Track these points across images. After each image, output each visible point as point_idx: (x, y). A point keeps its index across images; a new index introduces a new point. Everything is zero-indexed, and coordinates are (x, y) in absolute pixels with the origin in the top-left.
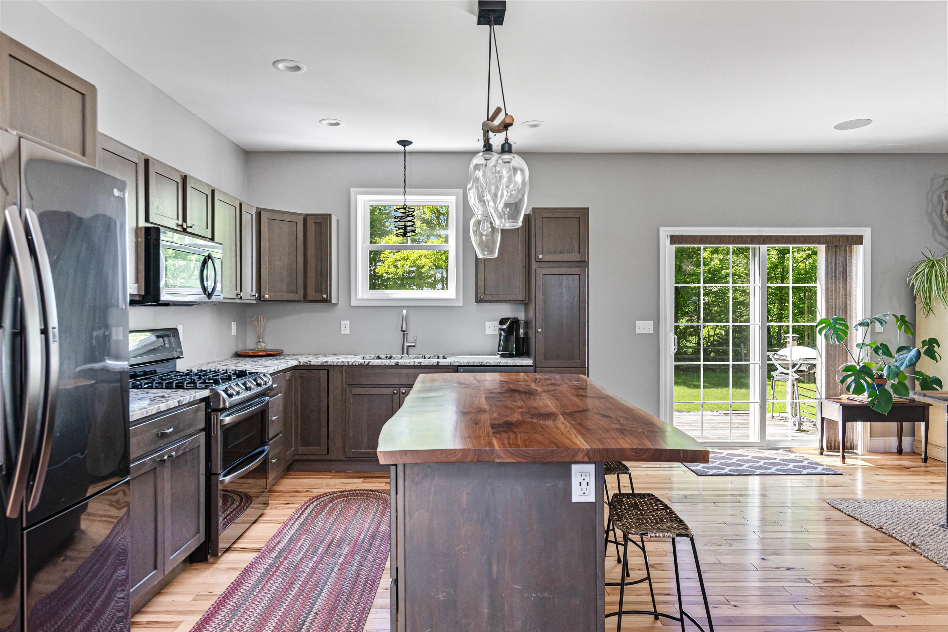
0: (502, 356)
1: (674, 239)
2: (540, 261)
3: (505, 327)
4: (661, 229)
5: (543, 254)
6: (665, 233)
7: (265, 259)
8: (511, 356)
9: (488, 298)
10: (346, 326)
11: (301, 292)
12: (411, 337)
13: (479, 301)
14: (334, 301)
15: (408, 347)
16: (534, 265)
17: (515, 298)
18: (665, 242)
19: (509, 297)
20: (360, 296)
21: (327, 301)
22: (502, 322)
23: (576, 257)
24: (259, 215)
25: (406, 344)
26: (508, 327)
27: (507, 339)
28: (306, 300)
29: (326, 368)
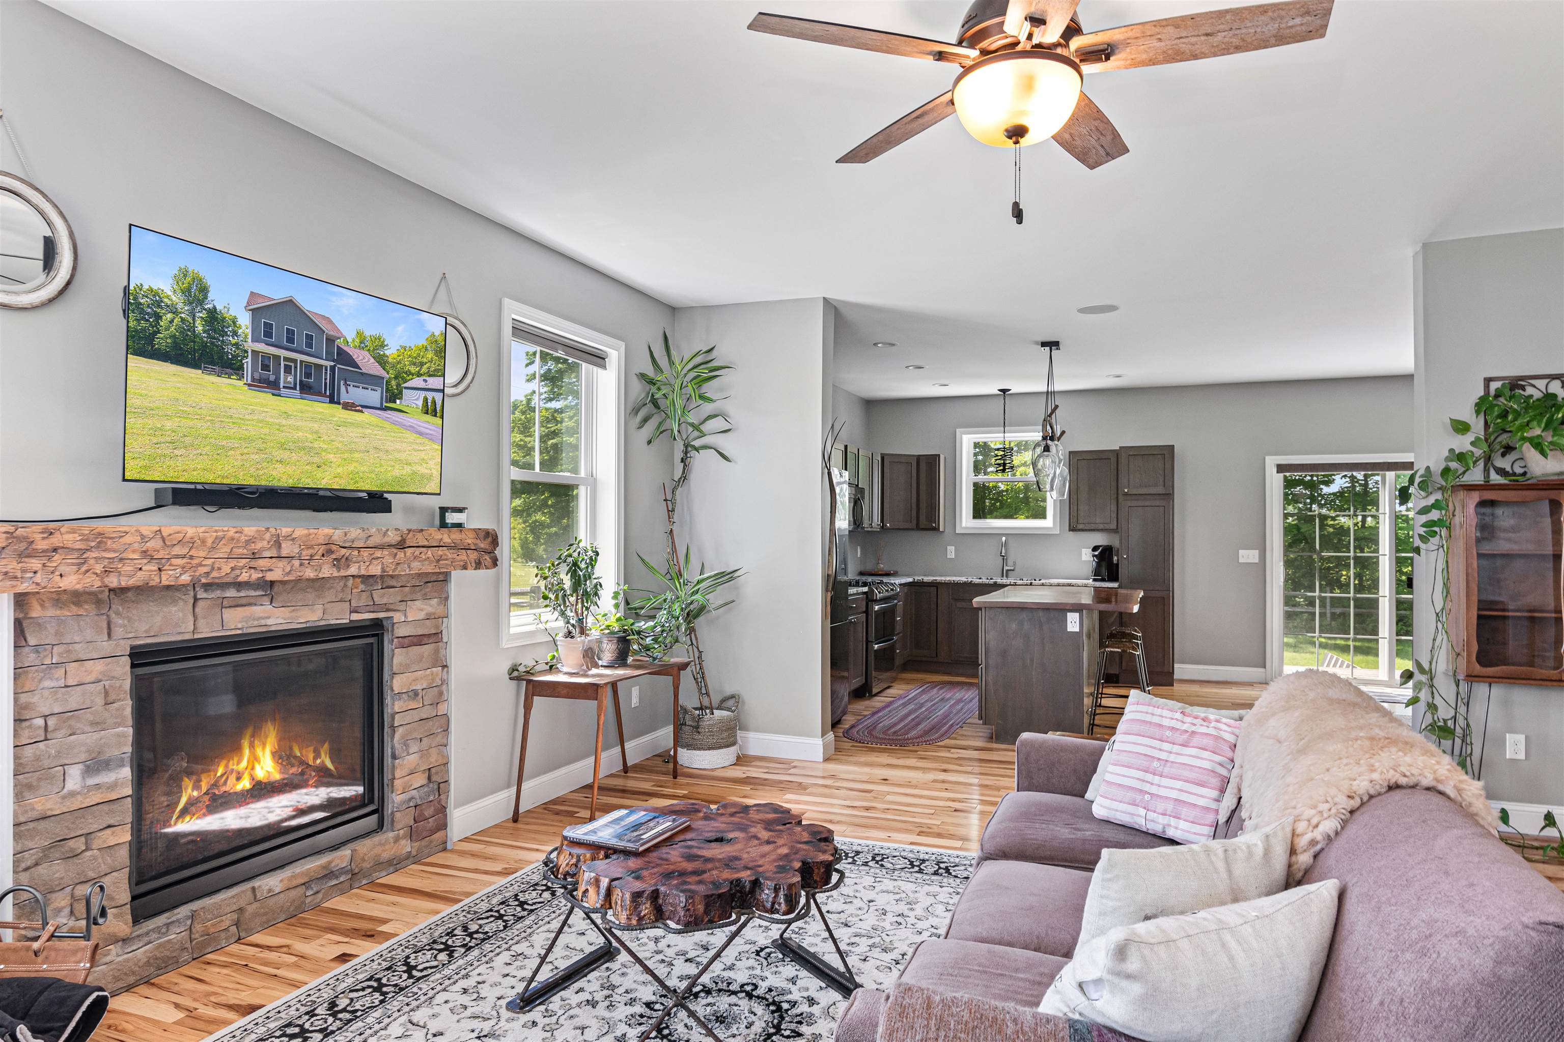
0: (1095, 580)
1: (1281, 468)
2: (1126, 494)
3: (1096, 553)
4: (1267, 458)
5: (1128, 487)
6: (1271, 462)
7: (887, 494)
8: (1103, 580)
9: (1081, 527)
10: (951, 552)
11: (914, 522)
12: (1010, 562)
13: (1072, 529)
14: (941, 529)
15: (1007, 571)
16: (1121, 498)
17: (1107, 527)
18: (1271, 470)
19: (1101, 526)
20: (964, 525)
21: (936, 529)
22: (1095, 549)
23: (1160, 490)
24: (883, 459)
25: (1006, 568)
26: (1100, 553)
27: (1099, 565)
28: (918, 528)
29: (935, 585)
